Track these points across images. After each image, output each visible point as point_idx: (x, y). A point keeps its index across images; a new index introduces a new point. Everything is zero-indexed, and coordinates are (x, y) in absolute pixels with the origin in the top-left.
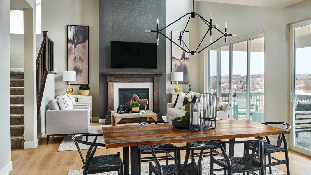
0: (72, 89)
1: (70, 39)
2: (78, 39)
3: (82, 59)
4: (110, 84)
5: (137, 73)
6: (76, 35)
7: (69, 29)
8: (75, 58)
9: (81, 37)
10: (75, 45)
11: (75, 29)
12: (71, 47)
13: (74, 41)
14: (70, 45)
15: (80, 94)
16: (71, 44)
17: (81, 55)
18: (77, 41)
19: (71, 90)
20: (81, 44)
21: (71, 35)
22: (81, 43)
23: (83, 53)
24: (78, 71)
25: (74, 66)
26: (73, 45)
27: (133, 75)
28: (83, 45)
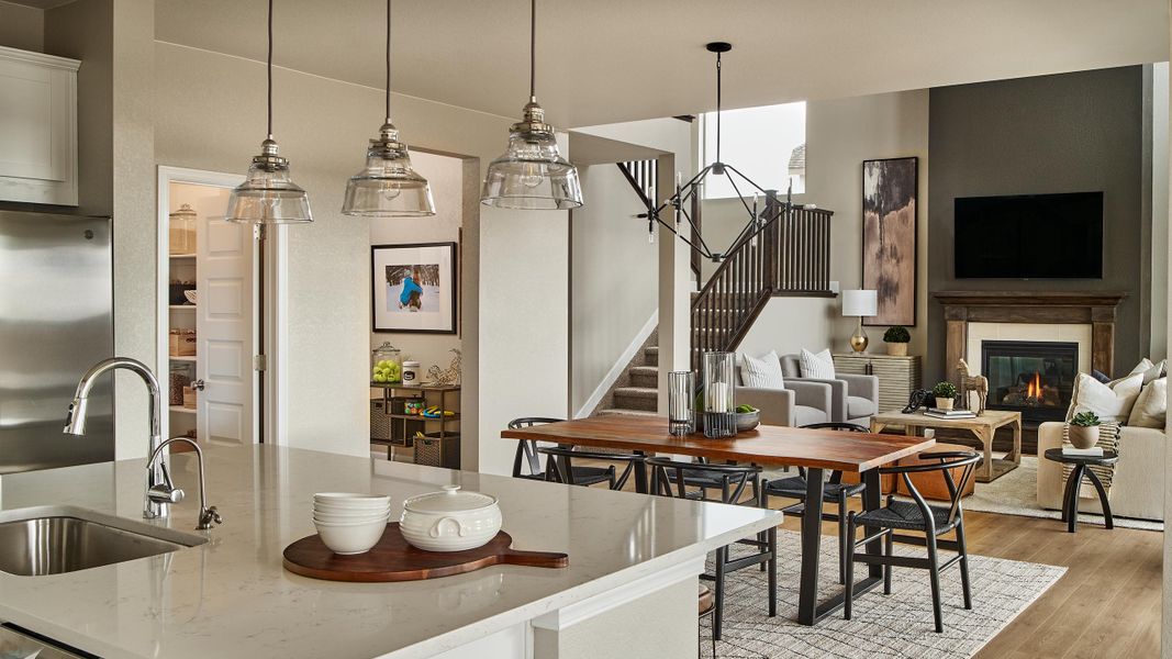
0: (866, 339)
1: (868, 199)
2: (889, 198)
3: (899, 255)
4: (953, 325)
5: (1029, 294)
6: (884, 188)
7: (867, 170)
8: (882, 251)
9: (896, 192)
10: (882, 213)
11: (882, 169)
12: (872, 221)
13: (880, 203)
14: (869, 214)
15: (887, 354)
16: (873, 214)
17: (896, 242)
18: (886, 204)
19: (862, 340)
20: (894, 212)
21: (871, 190)
22: (896, 208)
23: (900, 237)
24: (886, 290)
25: (878, 275)
26: (877, 216)
27: (1019, 300)
28: (902, 213)
